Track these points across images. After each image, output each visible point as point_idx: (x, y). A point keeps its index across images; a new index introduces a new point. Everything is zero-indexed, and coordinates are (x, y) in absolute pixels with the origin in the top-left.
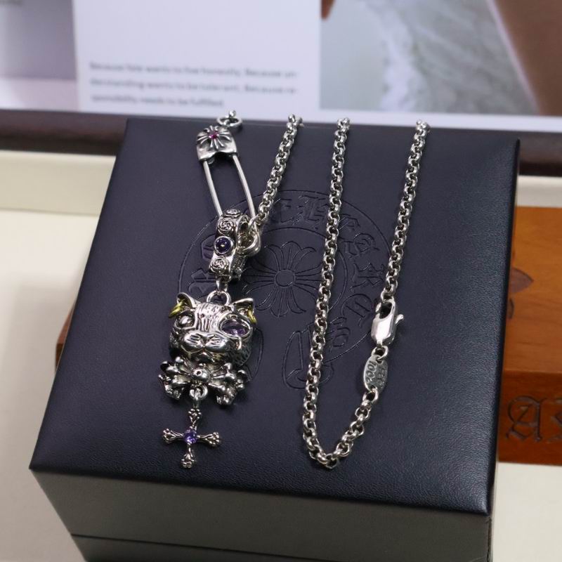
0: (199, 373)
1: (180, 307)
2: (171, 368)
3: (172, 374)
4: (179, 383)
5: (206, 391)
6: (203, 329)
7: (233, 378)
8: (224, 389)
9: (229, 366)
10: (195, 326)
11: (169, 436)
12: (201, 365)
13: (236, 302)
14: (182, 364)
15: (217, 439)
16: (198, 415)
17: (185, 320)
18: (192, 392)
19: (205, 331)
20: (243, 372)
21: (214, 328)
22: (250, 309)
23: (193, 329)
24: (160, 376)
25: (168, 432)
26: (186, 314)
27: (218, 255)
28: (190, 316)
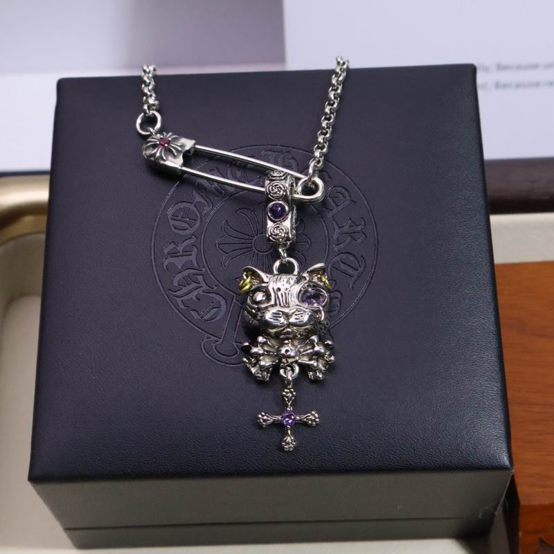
0: (287, 351)
1: (250, 282)
2: (255, 350)
3: (257, 356)
4: (267, 364)
5: (297, 369)
6: (282, 305)
7: (322, 351)
8: (315, 364)
9: (314, 338)
10: (272, 302)
11: (264, 420)
12: (286, 342)
13: (309, 270)
14: (265, 343)
15: (316, 418)
16: (293, 396)
17: (260, 296)
18: (282, 371)
19: (285, 306)
20: (330, 343)
21: (294, 301)
22: (323, 274)
23: (272, 306)
24: (245, 360)
25: (263, 416)
26: (258, 289)
27: (274, 222)
28: (263, 292)
